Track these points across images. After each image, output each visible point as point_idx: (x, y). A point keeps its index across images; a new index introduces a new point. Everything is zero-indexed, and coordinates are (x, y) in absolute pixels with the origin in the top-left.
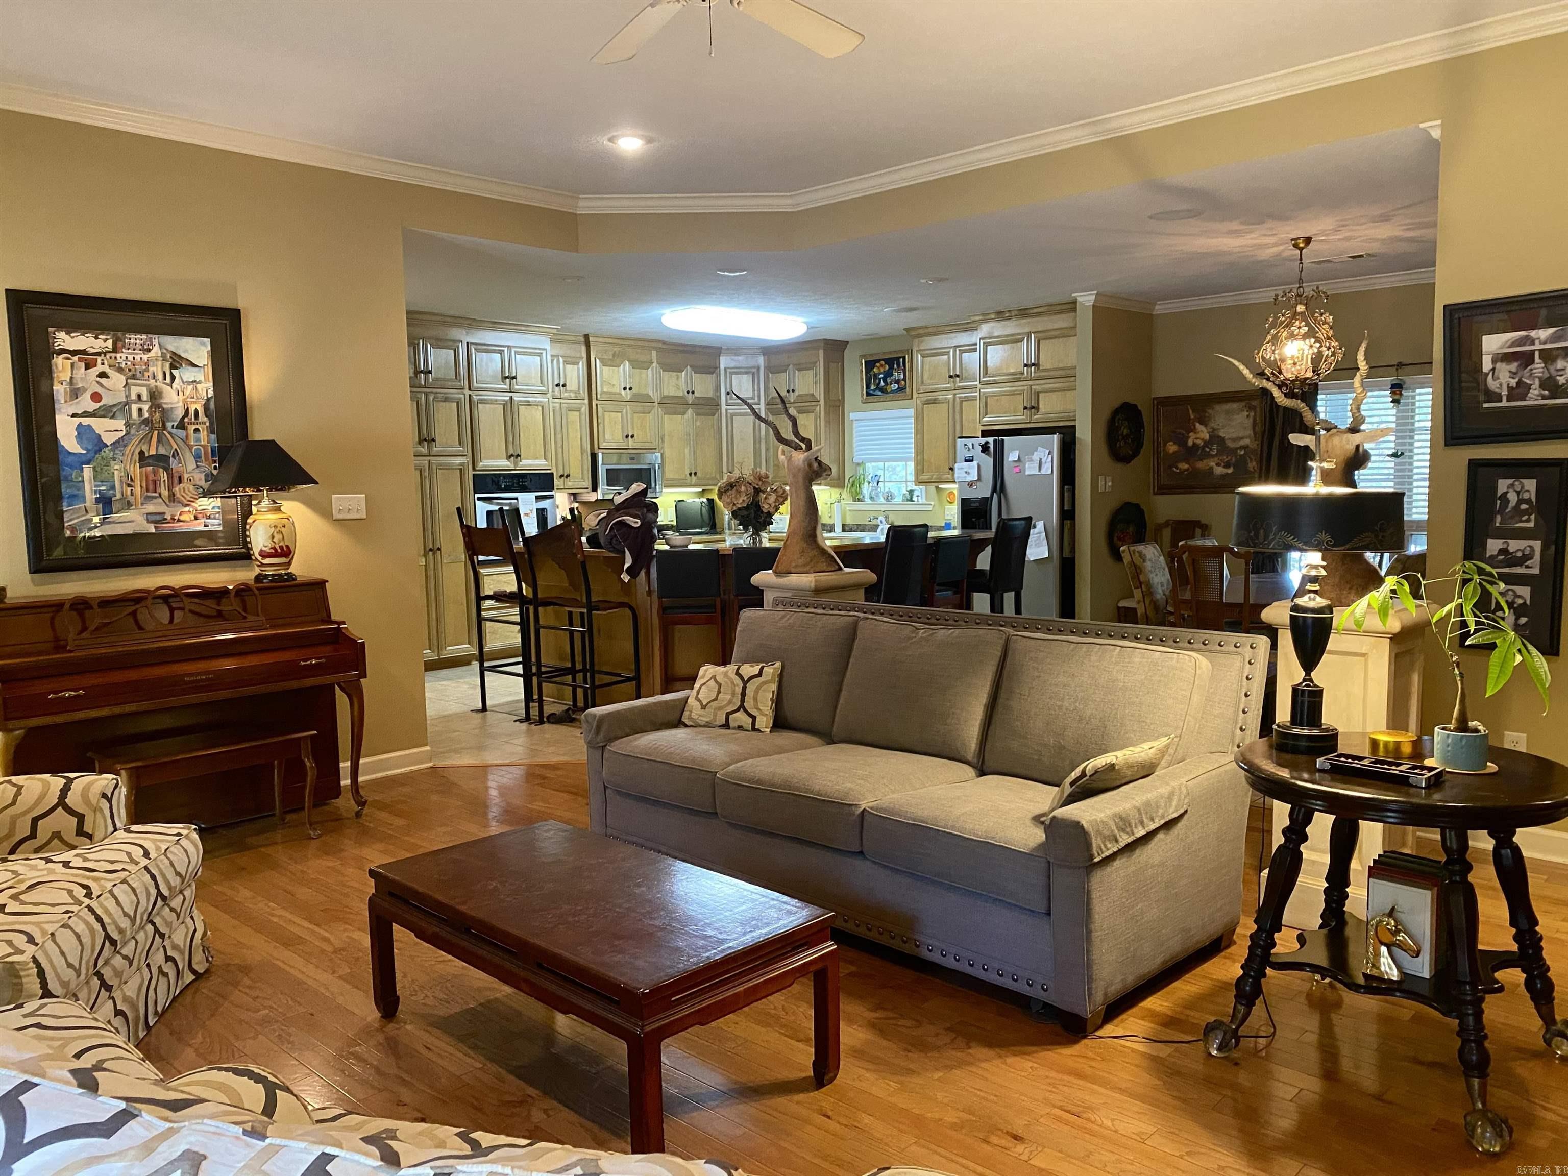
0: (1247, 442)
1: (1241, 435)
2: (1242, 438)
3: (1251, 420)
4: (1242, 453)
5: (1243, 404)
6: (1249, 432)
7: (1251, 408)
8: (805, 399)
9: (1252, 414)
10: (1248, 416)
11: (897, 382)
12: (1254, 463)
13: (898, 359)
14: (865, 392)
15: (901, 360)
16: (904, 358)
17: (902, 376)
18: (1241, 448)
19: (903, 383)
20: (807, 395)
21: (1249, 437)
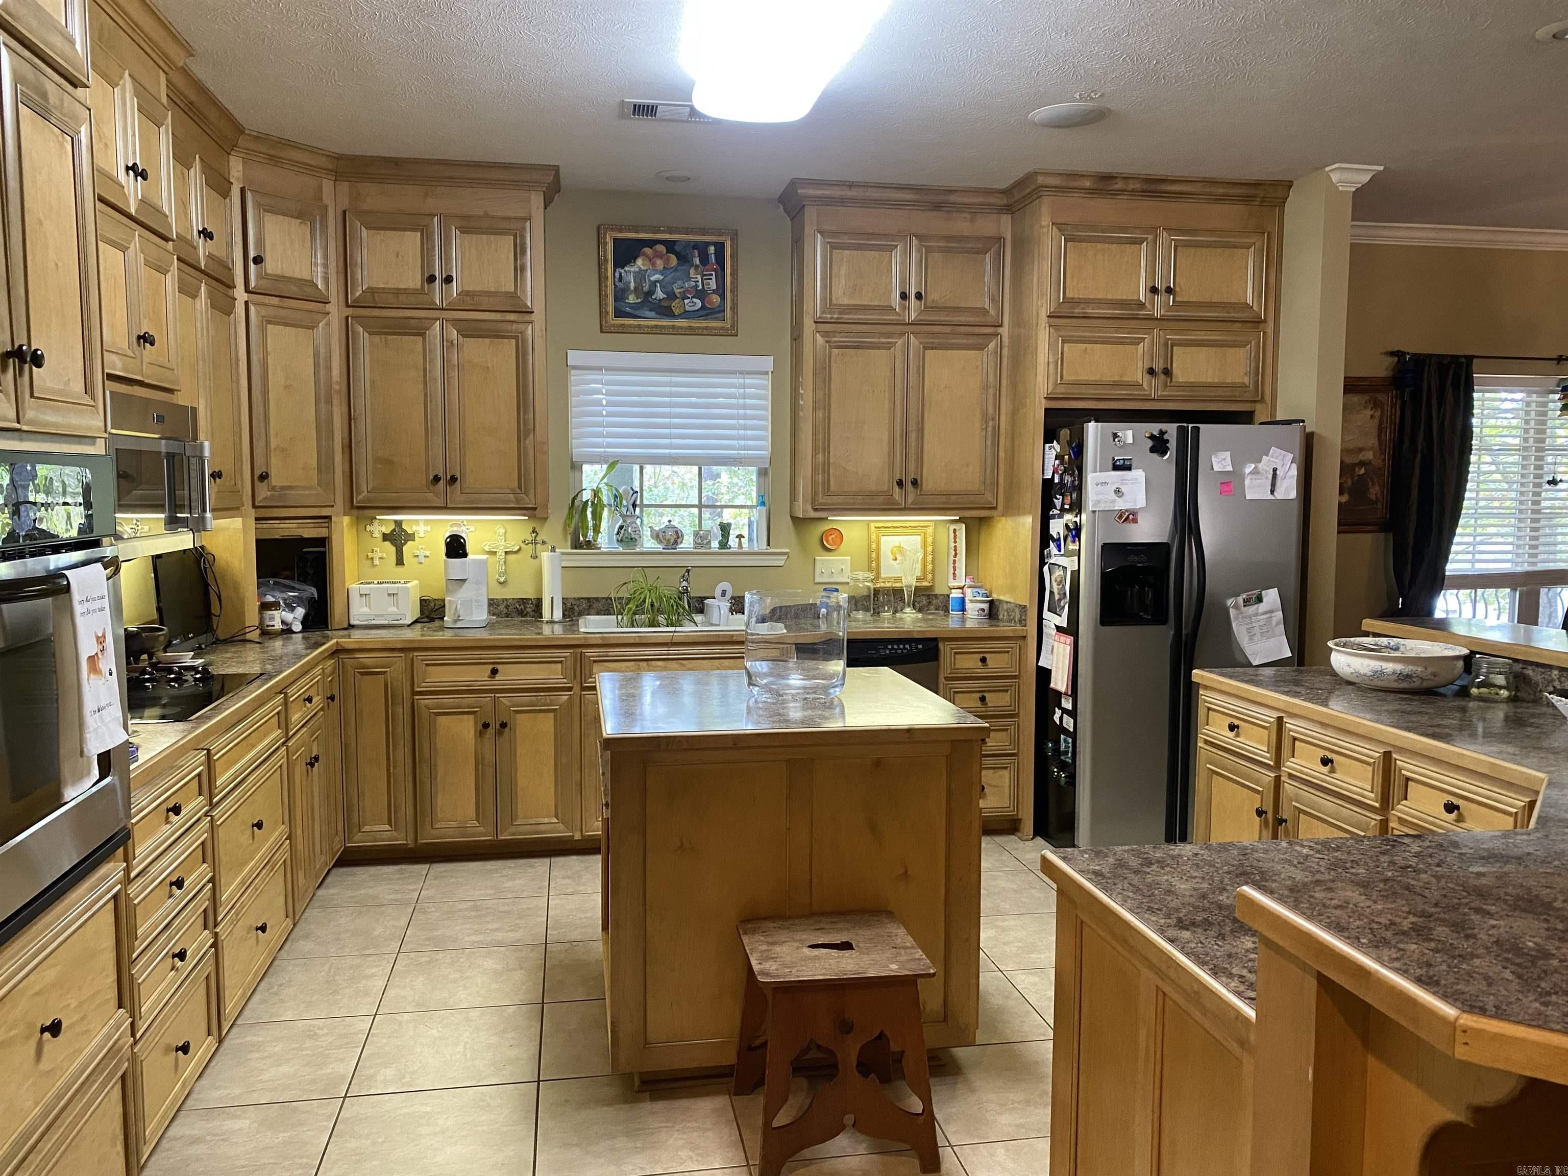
0: (1369, 456)
1: (1361, 445)
2: (1361, 450)
3: (1376, 421)
4: (1362, 471)
5: (1366, 397)
6: (1373, 441)
7: (1376, 405)
8: (485, 302)
9: (1378, 414)
10: (1372, 417)
11: (701, 294)
12: (1377, 488)
13: (702, 248)
14: (611, 309)
15: (712, 249)
16: (720, 247)
17: (713, 284)
18: (1362, 464)
19: (716, 299)
20: (489, 294)
21: (1371, 449)
